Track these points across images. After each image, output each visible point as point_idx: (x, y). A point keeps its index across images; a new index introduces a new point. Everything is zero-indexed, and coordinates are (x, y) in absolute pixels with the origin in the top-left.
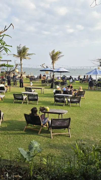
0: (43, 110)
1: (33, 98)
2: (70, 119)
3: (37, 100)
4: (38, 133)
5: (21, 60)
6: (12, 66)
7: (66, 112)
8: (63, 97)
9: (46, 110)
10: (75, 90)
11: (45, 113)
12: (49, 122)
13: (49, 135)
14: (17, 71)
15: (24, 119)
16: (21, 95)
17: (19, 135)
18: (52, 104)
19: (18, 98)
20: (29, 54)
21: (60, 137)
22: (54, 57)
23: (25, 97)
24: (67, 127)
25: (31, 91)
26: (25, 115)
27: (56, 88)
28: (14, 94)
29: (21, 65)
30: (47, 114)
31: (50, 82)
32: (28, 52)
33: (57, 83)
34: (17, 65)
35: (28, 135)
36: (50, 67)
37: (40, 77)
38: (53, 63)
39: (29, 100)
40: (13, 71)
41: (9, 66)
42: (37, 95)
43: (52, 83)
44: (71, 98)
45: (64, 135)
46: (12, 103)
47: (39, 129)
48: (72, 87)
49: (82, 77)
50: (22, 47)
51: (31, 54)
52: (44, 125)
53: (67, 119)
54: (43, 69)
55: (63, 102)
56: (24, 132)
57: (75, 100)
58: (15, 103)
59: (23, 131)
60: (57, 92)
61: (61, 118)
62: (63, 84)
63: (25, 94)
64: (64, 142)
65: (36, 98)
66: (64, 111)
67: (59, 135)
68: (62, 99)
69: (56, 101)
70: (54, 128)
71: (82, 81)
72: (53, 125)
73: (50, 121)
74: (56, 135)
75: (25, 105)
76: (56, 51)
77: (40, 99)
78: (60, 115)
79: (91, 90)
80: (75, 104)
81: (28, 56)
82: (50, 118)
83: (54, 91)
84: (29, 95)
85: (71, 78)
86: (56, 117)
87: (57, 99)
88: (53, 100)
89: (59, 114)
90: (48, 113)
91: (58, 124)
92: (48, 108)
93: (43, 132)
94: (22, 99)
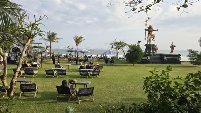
0: (71, 82)
1: (62, 73)
2: (93, 88)
3: (65, 74)
4: (68, 100)
5: (50, 43)
6: (43, 48)
7: (89, 83)
8: (87, 71)
9: (74, 82)
10: (95, 66)
12: (77, 92)
13: (77, 101)
14: (48, 51)
15: (56, 90)
16: (52, 71)
17: (52, 104)
18: (78, 77)
19: (49, 73)
20: (57, 39)
21: (87, 103)
22: (78, 41)
23: (55, 72)
24: (91, 94)
25: (60, 68)
26: (57, 87)
27: (80, 64)
28: (46, 71)
29: (51, 47)
30: (74, 85)
31: (75, 59)
32: (57, 36)
33: (81, 61)
34: (47, 47)
35: (60, 103)
36: (75, 48)
37: (67, 56)
38: (77, 45)
39: (59, 74)
40: (44, 51)
41: (41, 47)
42: (65, 71)
43: (77, 60)
44: (93, 72)
45: (89, 101)
46: (44, 77)
47: (69, 97)
48: (93, 63)
49: (100, 56)
50: (51, 32)
51: (59, 38)
52: (73, 94)
53: (91, 88)
54: (69, 49)
55: (87, 75)
57: (95, 73)
58: (47, 77)
59: (55, 100)
60: (82, 67)
61: (86, 88)
62: (85, 61)
63: (55, 70)
64: (90, 106)
65: (65, 73)
66: (88, 82)
67: (87, 101)
68: (86, 73)
69: (81, 74)
70: (81, 96)
71: (100, 59)
72: (80, 93)
73: (78, 91)
74: (83, 102)
75: (55, 79)
76: (79, 36)
77: (68, 73)
78: (86, 86)
79: (107, 65)
80: (95, 77)
81: (57, 40)
82: (77, 88)
83: (79, 66)
84: (59, 71)
86: (82, 87)
87: (82, 73)
88: (78, 74)
89: (85, 84)
90: (76, 84)
91: (84, 92)
92: (76, 80)
93: (73, 99)
94: (53, 74)
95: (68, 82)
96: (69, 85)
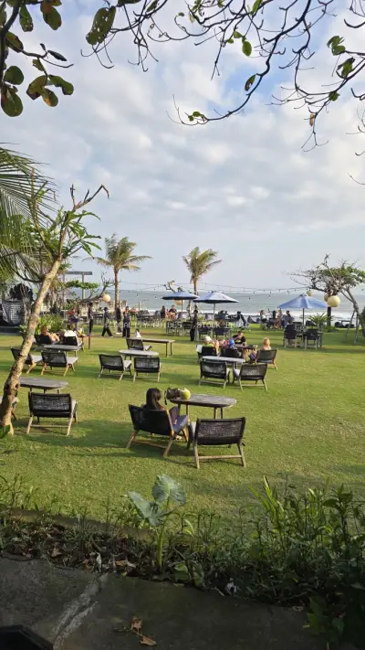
0: (174, 396)
1: (148, 367)
2: (243, 420)
3: (156, 370)
4: (162, 454)
5: (116, 272)
6: (96, 286)
7: (231, 401)
8: (223, 364)
9: (183, 396)
10: (251, 348)
11: (179, 403)
12: (189, 428)
13: (190, 459)
14: (108, 297)
15: (128, 419)
16: (118, 357)
17: (115, 459)
18: (196, 383)
19: (110, 365)
20: (135, 258)
21: (223, 467)
22: (198, 265)
23: (127, 363)
24: (236, 440)
25: (142, 349)
26: (132, 408)
27: (203, 341)
28: (100, 356)
29: (116, 284)
30: (183, 407)
31: (186, 325)
32: (134, 252)
33: (205, 330)
34: (107, 283)
35: (138, 460)
36: (188, 289)
37: (163, 314)
38: (194, 278)
39: (138, 370)
40: (97, 298)
41: (88, 286)
42: (157, 359)
43: (193, 329)
44: (243, 367)
45: (229, 462)
46: (96, 376)
47: (166, 444)
48: (243, 340)
49: (267, 316)
50: (119, 239)
51: (140, 258)
52: (177, 433)
53: (235, 421)
54: (170, 293)
55: (223, 376)
56: (128, 451)
57: (252, 373)
58: (104, 376)
59: (125, 447)
61: (218, 417)
62: (220, 331)
63: (127, 355)
64: (230, 478)
65: (155, 365)
66: (228, 401)
67: (217, 460)
68: (220, 369)
69: (204, 373)
70: (203, 442)
71: (269, 324)
72: (200, 435)
73: (194, 426)
74: (208, 461)
75: (128, 383)
76: (202, 252)
77: (163, 367)
78: (218, 410)
79: (290, 348)
80: (250, 383)
81: (134, 264)
82: (192, 417)
83: (199, 348)
84: (137, 359)
85: (239, 317)
86: (208, 414)
87: (207, 368)
88: (196, 370)
89: (216, 406)
90: (188, 403)
91: (212, 431)
92: (187, 392)
93: (176, 451)
94: (121, 368)
95: (163, 395)
96: (166, 406)
